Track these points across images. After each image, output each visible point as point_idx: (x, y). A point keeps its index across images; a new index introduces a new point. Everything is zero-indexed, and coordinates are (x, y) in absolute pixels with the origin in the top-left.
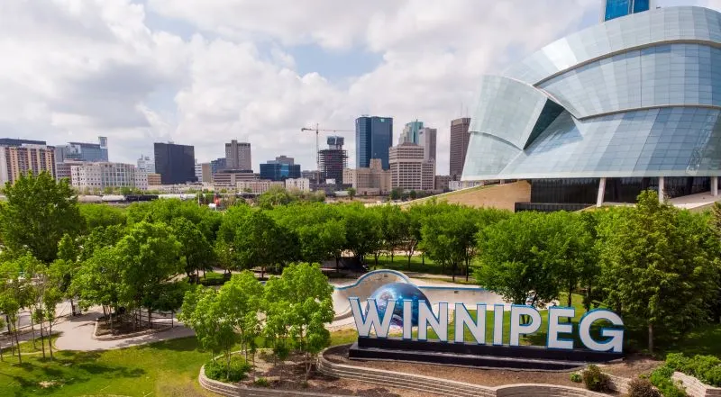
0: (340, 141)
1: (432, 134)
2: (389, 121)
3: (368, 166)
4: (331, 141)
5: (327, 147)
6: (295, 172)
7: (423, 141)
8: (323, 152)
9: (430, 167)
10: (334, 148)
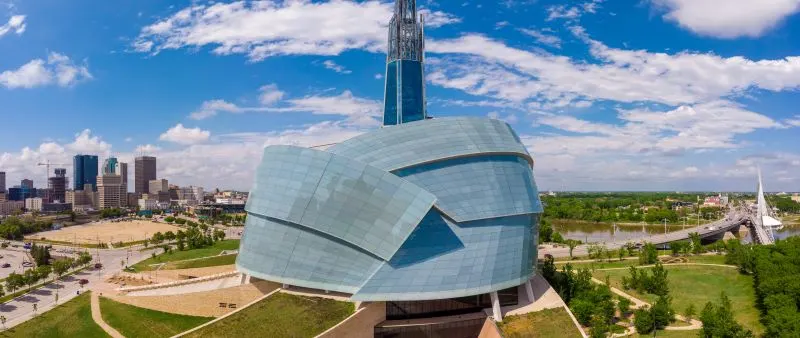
0: (64, 171)
1: (124, 167)
2: (96, 158)
3: (83, 189)
4: (57, 171)
5: (55, 175)
6: (33, 193)
7: (118, 171)
8: (52, 179)
9: (124, 187)
10: (59, 176)
